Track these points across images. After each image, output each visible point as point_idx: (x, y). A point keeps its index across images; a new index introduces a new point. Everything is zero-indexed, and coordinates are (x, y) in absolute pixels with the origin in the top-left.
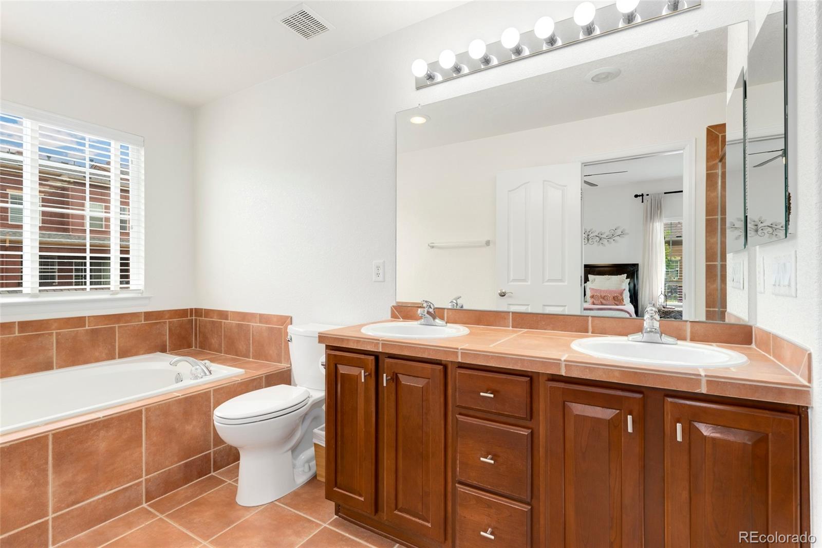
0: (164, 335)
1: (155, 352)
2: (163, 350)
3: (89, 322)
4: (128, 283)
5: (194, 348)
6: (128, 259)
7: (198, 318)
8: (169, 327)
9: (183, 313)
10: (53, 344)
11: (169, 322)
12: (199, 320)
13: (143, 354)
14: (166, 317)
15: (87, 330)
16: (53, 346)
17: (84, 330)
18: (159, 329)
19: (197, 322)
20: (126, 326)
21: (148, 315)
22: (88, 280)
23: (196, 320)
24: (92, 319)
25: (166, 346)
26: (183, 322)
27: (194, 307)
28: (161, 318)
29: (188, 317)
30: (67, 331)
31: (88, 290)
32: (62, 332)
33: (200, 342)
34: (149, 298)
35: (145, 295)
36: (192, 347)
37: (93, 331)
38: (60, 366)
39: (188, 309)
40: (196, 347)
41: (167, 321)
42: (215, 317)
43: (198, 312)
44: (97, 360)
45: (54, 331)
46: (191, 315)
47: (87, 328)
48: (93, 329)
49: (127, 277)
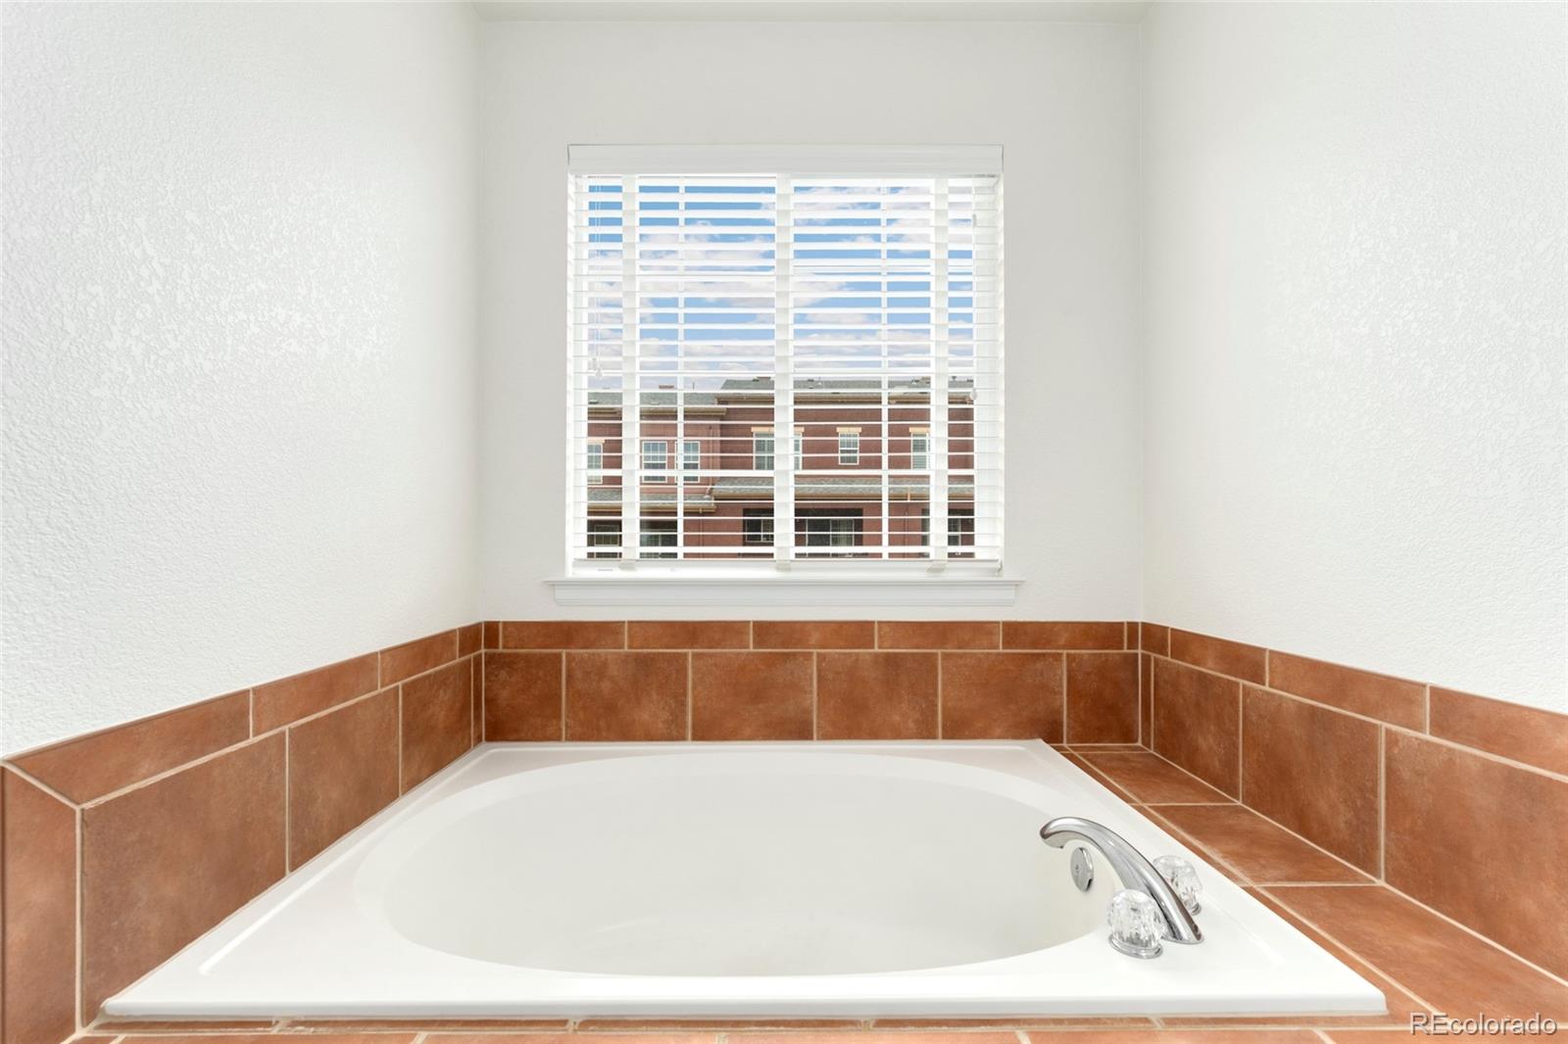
0: (1055, 693)
1: (1031, 737)
2: (1052, 737)
3: (880, 637)
4: (969, 540)
5: (1139, 744)
6: (970, 479)
7: (1153, 655)
8: (1069, 671)
9: (1107, 634)
10: (811, 679)
11: (1068, 655)
12: (1156, 660)
13: (999, 737)
14: (1062, 642)
15: (877, 655)
16: (811, 685)
17: (870, 654)
18: (1042, 674)
19: (1149, 664)
20: (961, 656)
21: (1015, 632)
22: (885, 532)
23: (1146, 660)
24: (886, 629)
25: (1062, 726)
26: (1107, 660)
27: (1140, 618)
28: (1047, 644)
29: (1122, 648)
30: (839, 654)
31: (885, 556)
32: (829, 654)
33: (1159, 733)
34: (1017, 584)
35: (1006, 576)
36: (1136, 741)
37: (891, 661)
38: (826, 736)
39: (1122, 623)
40: (1146, 743)
41: (1065, 652)
42: (1210, 663)
43: (1153, 636)
44: (897, 734)
45: (815, 651)
46: (1132, 644)
47: (876, 650)
48: (888, 654)
49: (969, 525)
